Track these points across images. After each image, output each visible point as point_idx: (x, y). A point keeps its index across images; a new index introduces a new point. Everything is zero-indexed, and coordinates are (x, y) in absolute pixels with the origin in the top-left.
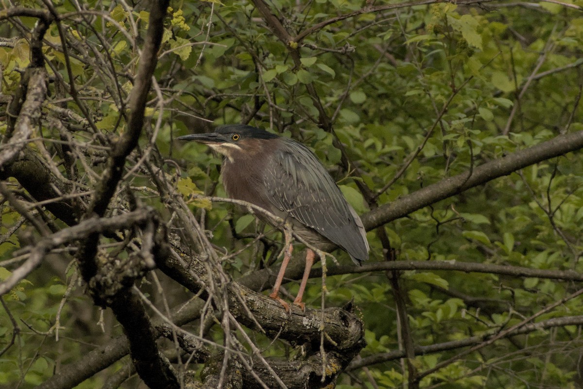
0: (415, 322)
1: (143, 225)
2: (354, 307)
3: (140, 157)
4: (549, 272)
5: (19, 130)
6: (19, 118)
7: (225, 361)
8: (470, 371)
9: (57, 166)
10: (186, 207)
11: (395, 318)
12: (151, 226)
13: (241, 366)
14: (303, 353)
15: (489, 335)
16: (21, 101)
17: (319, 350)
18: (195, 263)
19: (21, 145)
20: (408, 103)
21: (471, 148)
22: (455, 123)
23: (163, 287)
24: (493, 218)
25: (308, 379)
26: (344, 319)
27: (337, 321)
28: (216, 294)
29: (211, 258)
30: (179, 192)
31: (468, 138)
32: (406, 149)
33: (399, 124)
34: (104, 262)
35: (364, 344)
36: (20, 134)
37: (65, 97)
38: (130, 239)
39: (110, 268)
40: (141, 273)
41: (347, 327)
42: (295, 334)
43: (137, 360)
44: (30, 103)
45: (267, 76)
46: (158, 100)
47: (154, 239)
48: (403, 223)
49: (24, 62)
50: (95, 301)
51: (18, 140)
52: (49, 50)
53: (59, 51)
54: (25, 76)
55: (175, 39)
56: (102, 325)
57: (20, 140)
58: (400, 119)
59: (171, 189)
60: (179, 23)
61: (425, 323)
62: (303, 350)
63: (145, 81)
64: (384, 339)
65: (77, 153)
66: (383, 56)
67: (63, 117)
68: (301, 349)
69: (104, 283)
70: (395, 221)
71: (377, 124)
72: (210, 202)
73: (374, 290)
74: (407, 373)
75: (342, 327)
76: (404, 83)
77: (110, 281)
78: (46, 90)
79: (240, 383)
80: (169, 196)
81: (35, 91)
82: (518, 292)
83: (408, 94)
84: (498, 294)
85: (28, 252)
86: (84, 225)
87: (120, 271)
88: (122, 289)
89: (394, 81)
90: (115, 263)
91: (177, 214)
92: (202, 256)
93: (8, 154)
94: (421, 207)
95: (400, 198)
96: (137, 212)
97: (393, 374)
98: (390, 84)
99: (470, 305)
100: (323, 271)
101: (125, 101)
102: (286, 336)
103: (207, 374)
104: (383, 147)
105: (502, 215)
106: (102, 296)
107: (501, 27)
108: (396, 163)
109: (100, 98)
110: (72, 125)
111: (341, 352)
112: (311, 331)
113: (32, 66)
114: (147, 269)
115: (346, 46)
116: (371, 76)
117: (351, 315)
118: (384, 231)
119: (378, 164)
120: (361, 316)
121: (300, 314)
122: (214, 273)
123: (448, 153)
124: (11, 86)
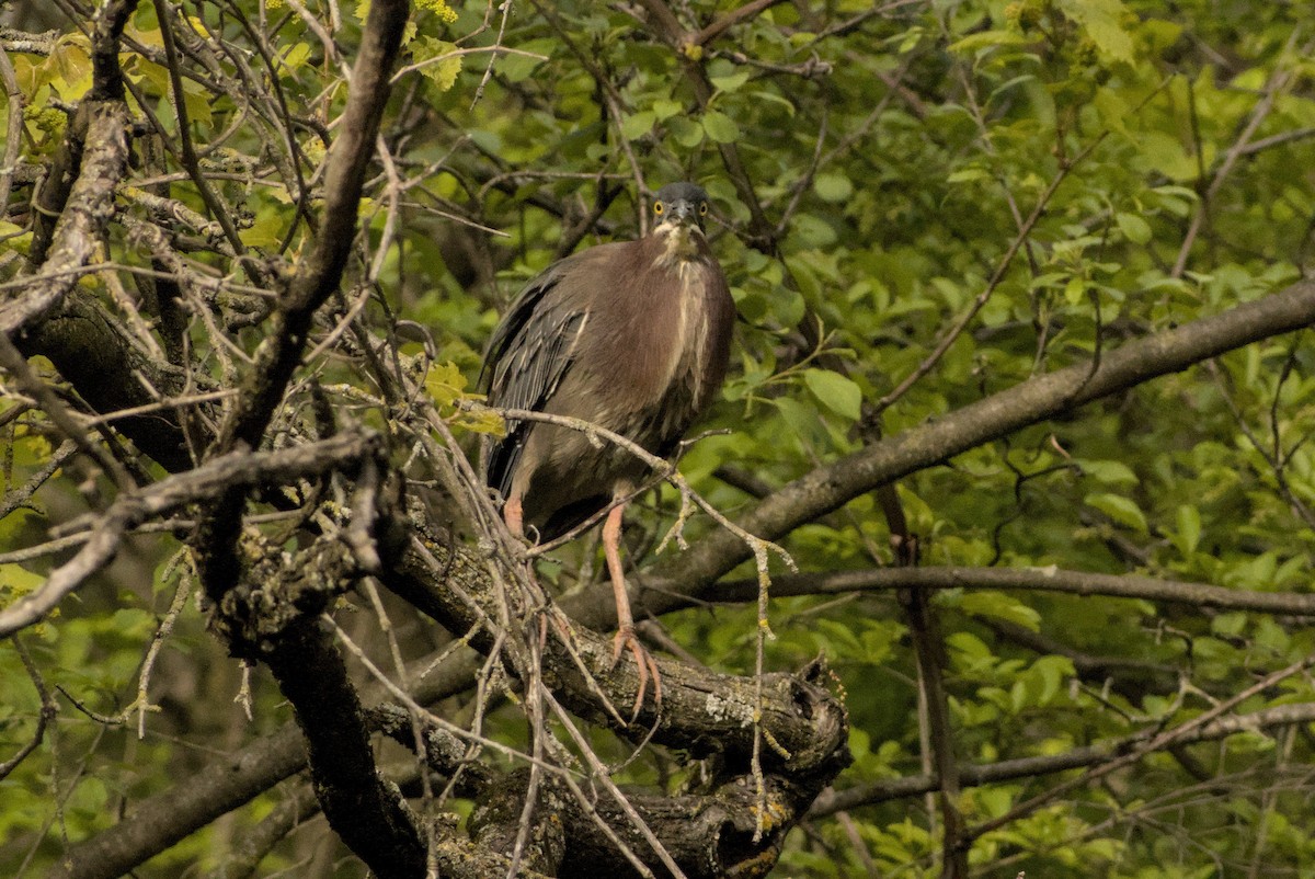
0: (960, 710)
1: (352, 470)
2: (826, 673)
3: (343, 313)
4: (1275, 599)
5: (64, 243)
6: (62, 216)
7: (531, 791)
8: (1086, 829)
9: (150, 330)
10: (445, 430)
11: (912, 703)
12: (371, 472)
13: (561, 805)
14: (704, 778)
15: (1133, 742)
16: (66, 177)
17: (747, 770)
18: (459, 564)
19: (69, 279)
20: (951, 203)
21: (1097, 307)
22: (1062, 248)
23: (389, 615)
24: (1143, 473)
25: (717, 837)
26: (801, 699)
27: (787, 704)
28: (512, 634)
29: (501, 550)
30: (428, 397)
31: (1091, 284)
32: (946, 311)
33: (930, 253)
34: (256, 555)
35: (847, 760)
36: (66, 253)
37: (165, 173)
38: (317, 505)
39: (270, 571)
40: (344, 583)
41: (809, 719)
42: (688, 733)
43: (324, 785)
44: (90, 181)
45: (633, 127)
46: (386, 180)
47: (376, 503)
48: (937, 481)
49: (78, 85)
50: (230, 647)
51: (61, 267)
52: (132, 61)
53: (158, 62)
54: (79, 120)
55: (425, 43)
56: (246, 702)
57: (66, 268)
58: (931, 240)
59: (411, 390)
60: (433, 3)
61: (986, 714)
62: (703, 771)
63: (360, 136)
64: (890, 749)
65: (193, 301)
66: (893, 96)
67: (162, 216)
68: (699, 769)
69: (256, 604)
70: (918, 474)
71: (877, 250)
72: (502, 419)
73: (868, 636)
74: (940, 830)
75: (796, 719)
76: (943, 156)
77: (270, 600)
78: (127, 154)
79: (560, 844)
80: (406, 405)
81: (100, 155)
82: (1202, 646)
83: (954, 178)
84: (1159, 647)
85: (88, 527)
86: (210, 471)
87: (293, 576)
88: (297, 618)
89: (919, 153)
90: (282, 559)
91: (424, 445)
92: (480, 545)
93: (38, 300)
94: (979, 442)
95: (930, 421)
96: (340, 439)
97: (909, 831)
98: (911, 159)
99: (1091, 676)
100: (762, 585)
101: (308, 182)
102: (669, 738)
103: (483, 822)
104: (892, 302)
105: (1162, 467)
106: (249, 635)
107: (1169, 31)
108: (918, 341)
109: (248, 176)
110: (181, 236)
111: (792, 776)
112: (726, 728)
113: (94, 97)
114: (357, 574)
115: (811, 60)
116: (867, 140)
117: (817, 692)
118: (894, 493)
119: (879, 343)
120: (841, 694)
121: (701, 687)
122: (507, 586)
123: (1044, 318)
124: (41, 144)
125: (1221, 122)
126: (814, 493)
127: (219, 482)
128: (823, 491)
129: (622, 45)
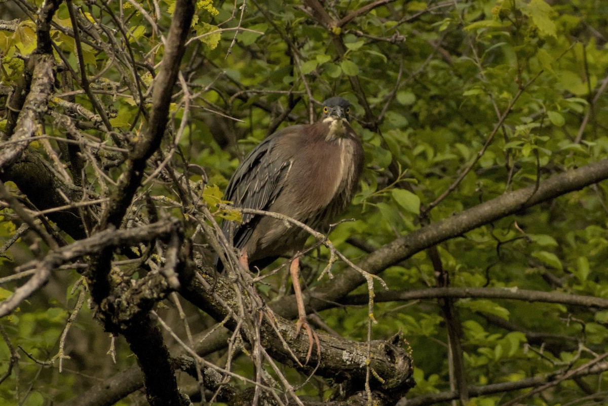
0: (469, 359)
1: (166, 239)
2: (402, 340)
3: (162, 161)
5: (22, 125)
6: (21, 112)
9: (65, 169)
10: (212, 219)
11: (445, 356)
12: (176, 239)
14: (342, 393)
15: (555, 375)
16: (23, 92)
17: (363, 388)
18: (219, 285)
19: (25, 143)
20: (465, 106)
21: (538, 158)
22: (520, 129)
23: (184, 311)
24: (560, 241)
26: (390, 353)
27: (383, 356)
28: (246, 321)
29: (240, 279)
30: (204, 202)
31: (535, 147)
32: (462, 160)
33: (454, 131)
34: (119, 280)
35: (413, 384)
36: (23, 130)
37: (73, 90)
38: (149, 256)
39: (125, 289)
40: (162, 295)
41: (394, 363)
42: (333, 370)
43: (152, 396)
44: (36, 94)
45: (306, 68)
46: (183, 94)
47: (178, 255)
48: (458, 245)
49: (29, 46)
50: (105, 327)
51: (21, 137)
52: (56, 34)
53: (69, 35)
54: (30, 64)
55: (202, 25)
56: (113, 354)
57: (23, 137)
58: (455, 125)
59: (196, 199)
60: (207, 6)
61: (482, 361)
62: (341, 389)
64: (434, 378)
65: (87, 155)
66: (436, 52)
67: (71, 112)
68: (339, 389)
69: (118, 305)
70: (448, 241)
71: (428, 129)
72: (241, 213)
73: (423, 322)
75: (387, 363)
76: (461, 82)
77: (125, 303)
78: (54, 81)
80: (193, 206)
81: (40, 81)
82: (589, 327)
83: (466, 93)
84: (568, 328)
85: (34, 267)
86: (95, 239)
87: (136, 292)
88: (139, 312)
89: (449, 81)
90: (131, 283)
91: (202, 226)
92: (230, 276)
93: (9, 154)
94: (479, 225)
95: (454, 214)
96: (160, 223)
98: (445, 84)
99: (534, 342)
100: (370, 296)
101: (144, 95)
102: (325, 372)
104: (435, 155)
105: (570, 238)
106: (115, 321)
107: (573, 21)
108: (448, 175)
109: (114, 92)
110: (81, 122)
111: (385, 392)
112: (352, 367)
113: (37, 53)
114: (168, 290)
115: (395, 35)
116: (423, 74)
117: (398, 350)
118: (436, 251)
119: (429, 175)
120: (409, 350)
121: (340, 347)
122: (243, 297)
123: (511, 164)
124: (11, 76)
125: (599, 66)
126: (396, 251)
127: (100, 245)
128: (401, 249)
129: (301, 27)
